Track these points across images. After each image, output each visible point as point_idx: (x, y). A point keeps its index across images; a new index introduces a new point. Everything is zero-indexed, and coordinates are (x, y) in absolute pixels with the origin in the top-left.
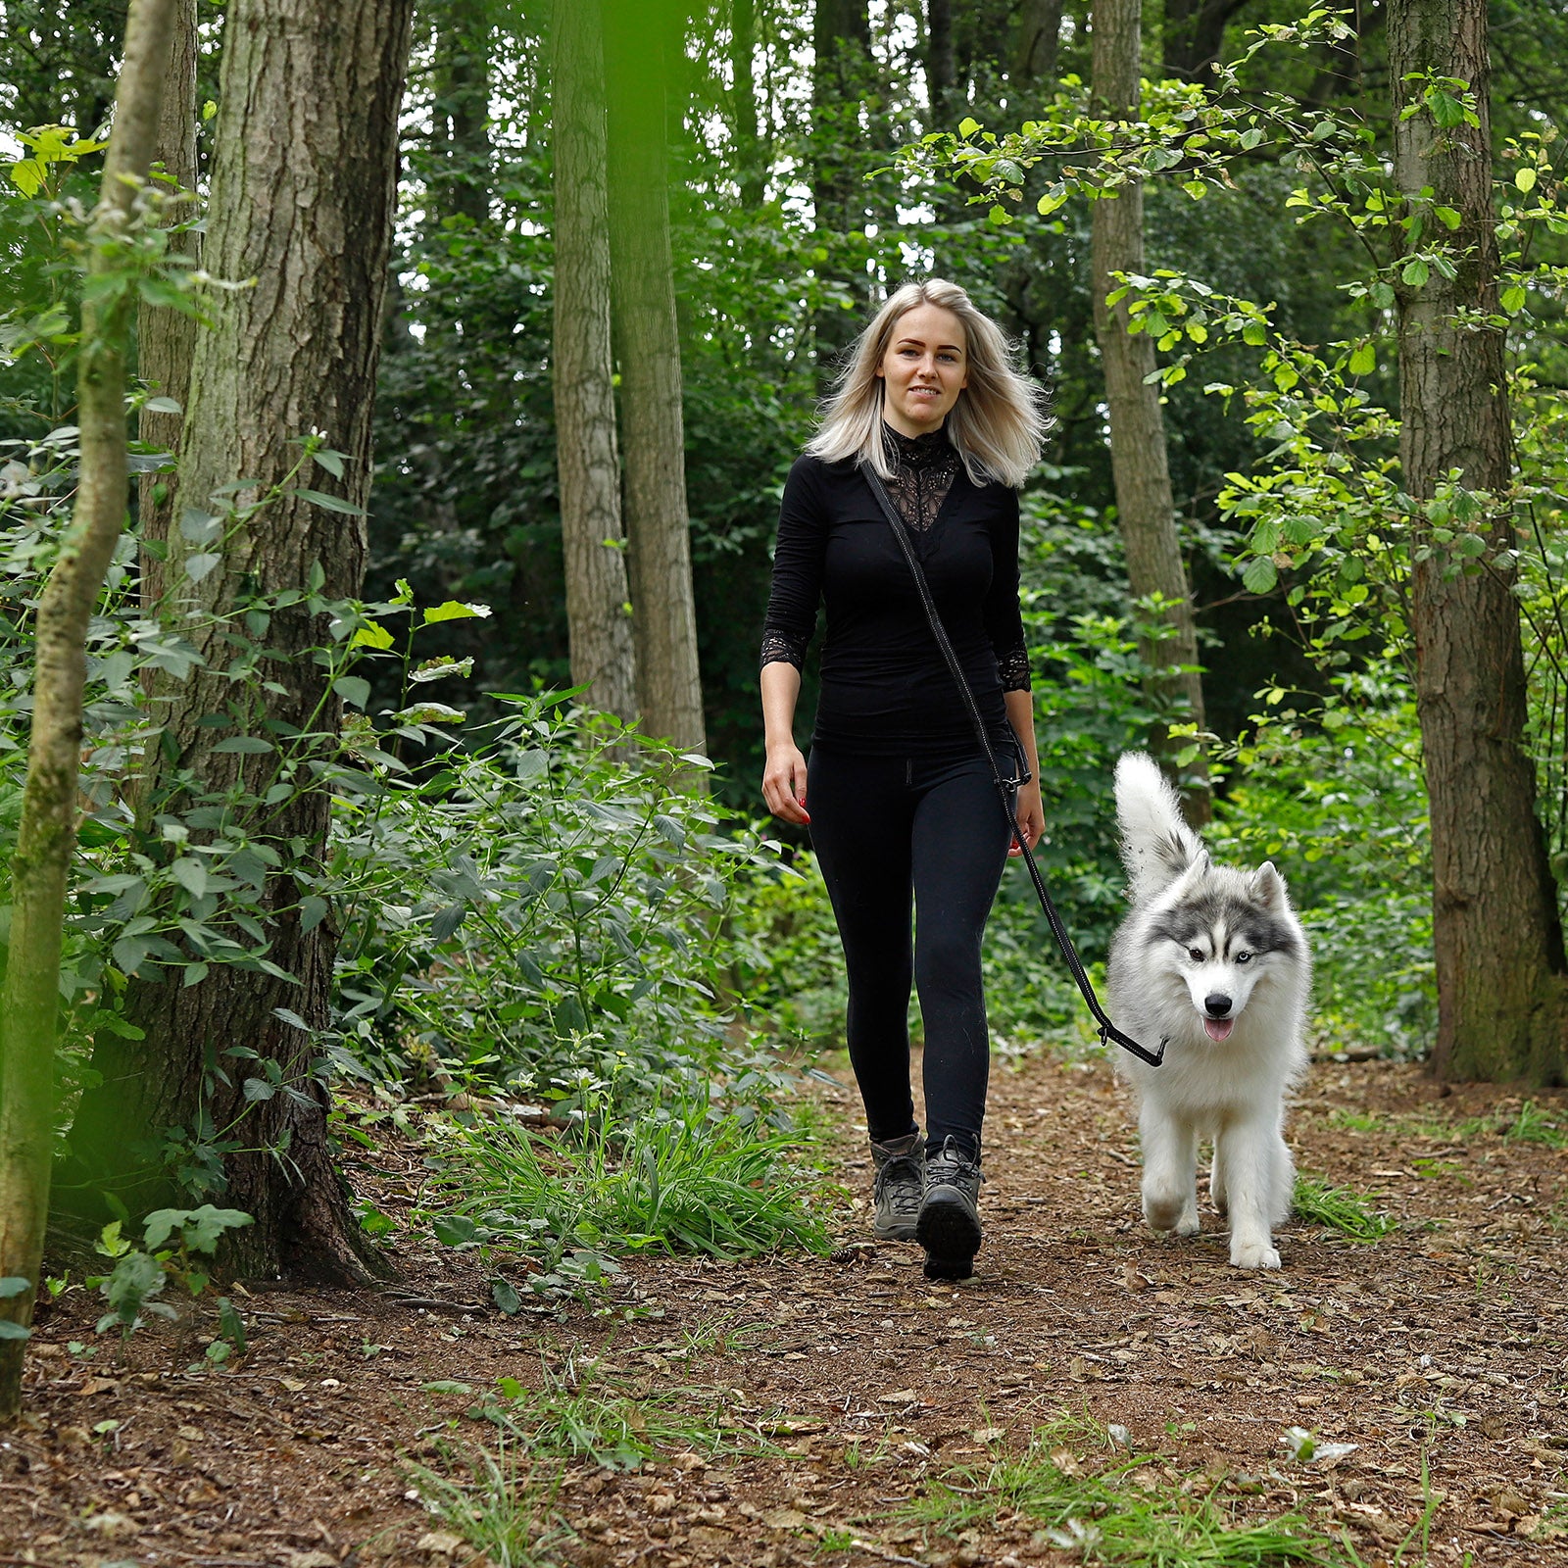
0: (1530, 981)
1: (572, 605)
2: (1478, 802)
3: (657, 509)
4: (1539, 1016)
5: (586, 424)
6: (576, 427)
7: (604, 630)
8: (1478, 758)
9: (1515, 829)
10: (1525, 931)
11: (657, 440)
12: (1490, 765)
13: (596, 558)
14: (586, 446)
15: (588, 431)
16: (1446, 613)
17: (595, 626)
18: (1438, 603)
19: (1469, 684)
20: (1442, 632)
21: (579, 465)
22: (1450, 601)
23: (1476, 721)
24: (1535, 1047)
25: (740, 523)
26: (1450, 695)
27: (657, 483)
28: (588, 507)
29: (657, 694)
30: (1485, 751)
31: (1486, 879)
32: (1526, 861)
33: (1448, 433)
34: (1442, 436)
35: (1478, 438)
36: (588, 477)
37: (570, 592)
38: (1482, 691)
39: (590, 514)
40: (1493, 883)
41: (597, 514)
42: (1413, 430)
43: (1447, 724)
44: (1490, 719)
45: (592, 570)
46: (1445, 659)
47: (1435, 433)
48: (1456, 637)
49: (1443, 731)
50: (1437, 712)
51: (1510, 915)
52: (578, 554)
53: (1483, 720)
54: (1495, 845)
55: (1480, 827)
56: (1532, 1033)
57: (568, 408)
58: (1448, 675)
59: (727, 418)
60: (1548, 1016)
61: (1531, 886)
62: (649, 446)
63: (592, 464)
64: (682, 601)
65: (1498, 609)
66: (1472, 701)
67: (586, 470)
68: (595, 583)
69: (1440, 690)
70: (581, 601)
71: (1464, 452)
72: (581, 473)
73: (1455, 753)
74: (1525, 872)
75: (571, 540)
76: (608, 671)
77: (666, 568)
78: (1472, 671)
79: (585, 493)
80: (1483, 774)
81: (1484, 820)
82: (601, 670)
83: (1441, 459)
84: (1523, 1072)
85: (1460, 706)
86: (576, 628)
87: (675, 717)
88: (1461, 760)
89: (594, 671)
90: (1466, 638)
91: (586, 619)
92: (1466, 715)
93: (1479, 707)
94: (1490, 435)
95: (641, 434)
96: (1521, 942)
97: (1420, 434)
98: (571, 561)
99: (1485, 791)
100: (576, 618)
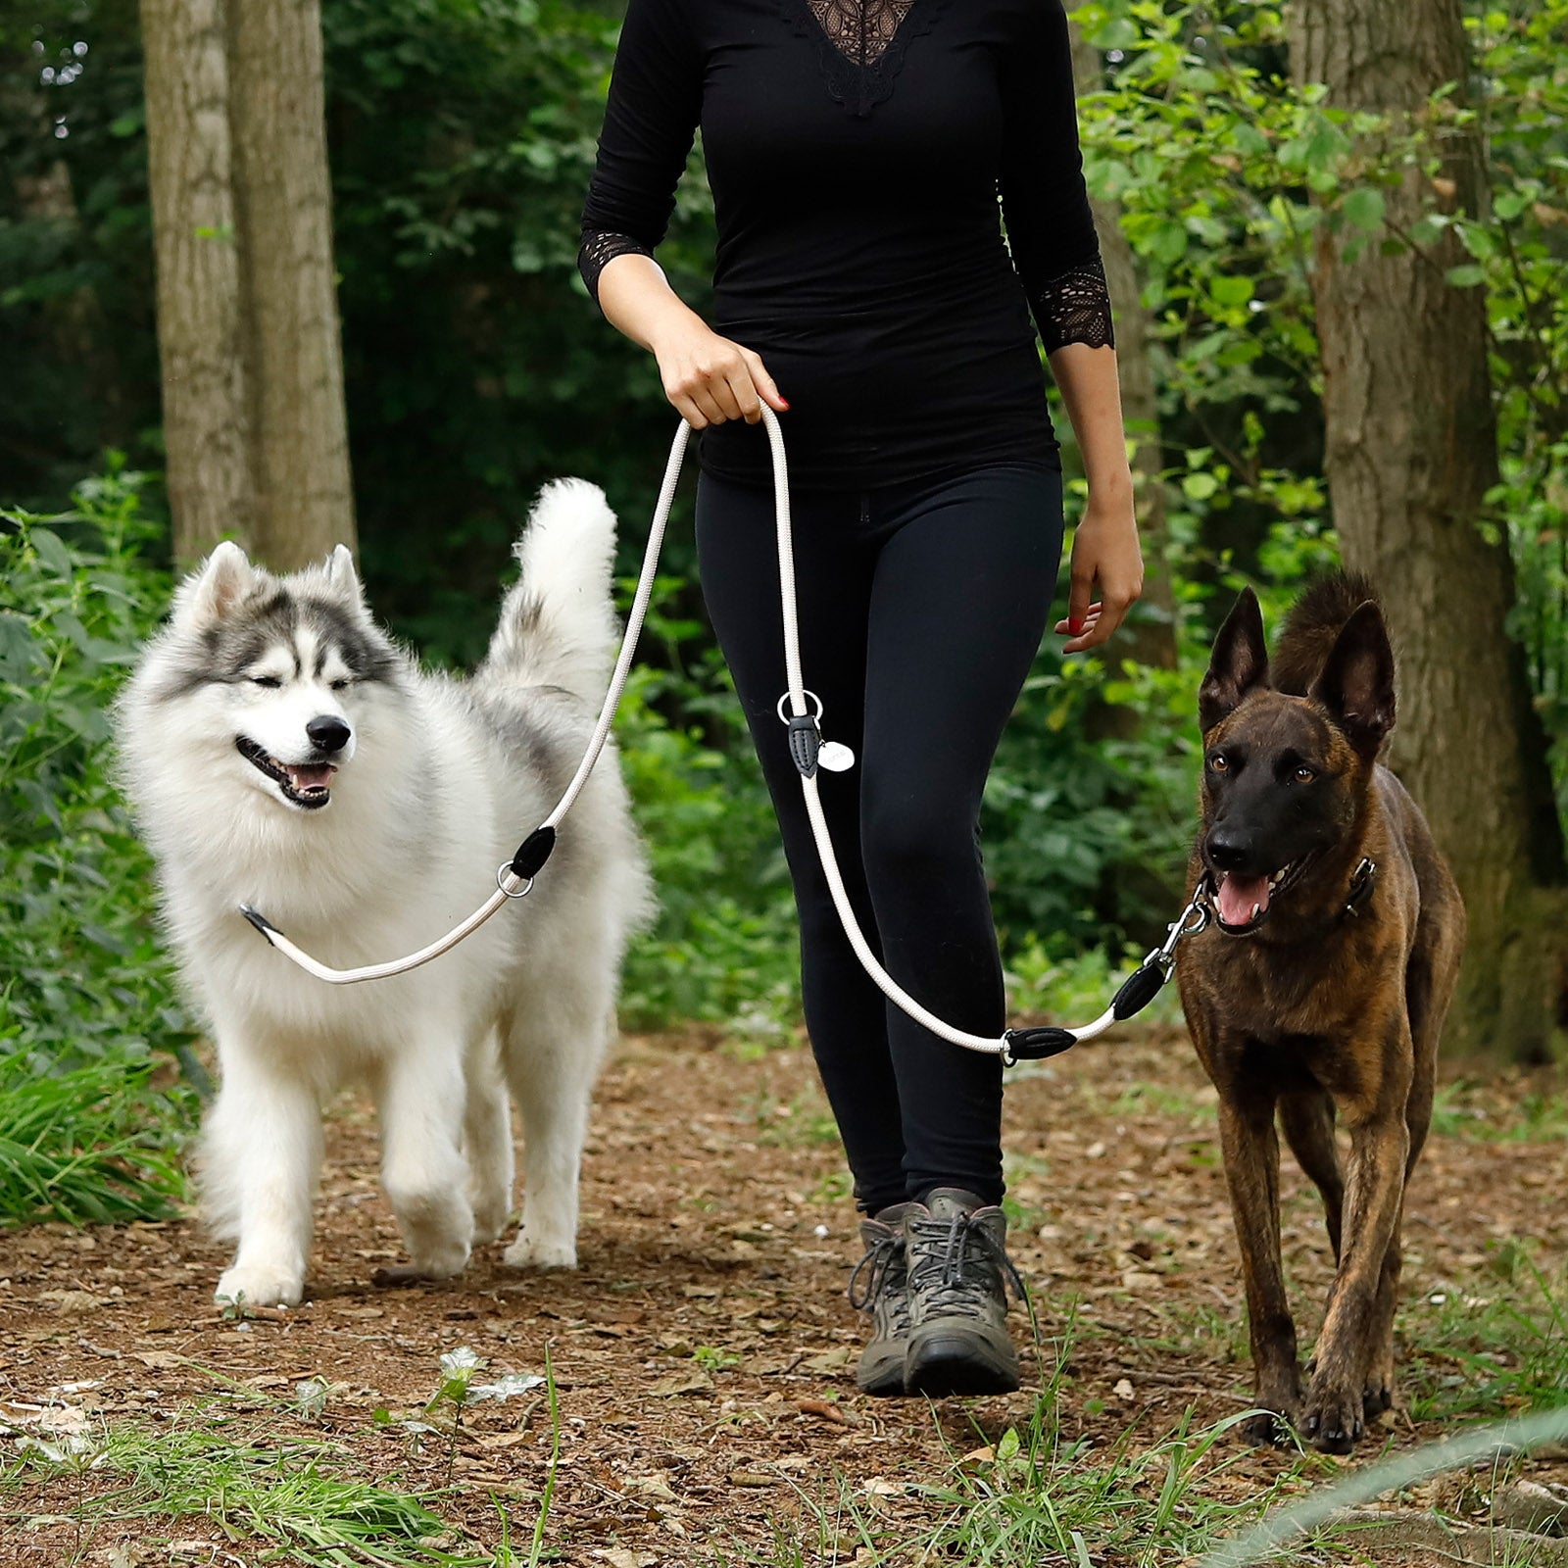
0: (1501, 896)
1: (168, 332)
2: (1417, 614)
3: (279, 175)
4: (1514, 951)
5: (190, 41)
6: (174, 45)
7: (217, 371)
8: (1414, 545)
9: (1476, 655)
10: (1492, 818)
11: (278, 65)
12: (1435, 556)
13: (206, 257)
14: (189, 75)
15: (195, 51)
16: (1364, 316)
17: (202, 367)
18: (1351, 300)
19: (1400, 427)
20: (1357, 346)
21: (179, 107)
22: (1369, 295)
23: (1411, 485)
24: (1508, 1001)
25: (472, 202)
26: (1372, 445)
27: (278, 133)
28: (192, 174)
29: (278, 472)
30: (1427, 532)
31: (1429, 736)
32: (1495, 707)
33: (1361, 35)
34: (1351, 39)
35: (1408, 40)
36: (192, 128)
37: (165, 313)
38: (1421, 437)
39: (195, 186)
40: (1441, 742)
41: (207, 185)
42: (1309, 28)
43: (1368, 491)
44: (1433, 482)
45: (199, 277)
46: (1363, 387)
47: (1341, 32)
48: (1379, 353)
49: (1361, 502)
50: (1352, 471)
51: (1469, 793)
52: (175, 250)
53: (1423, 484)
54: (1444, 681)
55: (1420, 653)
56: (1504, 979)
57: (161, 15)
58: (1368, 412)
59: (458, 28)
60: (1527, 952)
61: (1505, 745)
62: (265, 74)
63: (200, 105)
64: (317, 322)
65: (1445, 308)
66: (1405, 453)
67: (190, 114)
68: (202, 297)
69: (1354, 436)
70: (181, 327)
71: (1387, 62)
72: (183, 122)
73: (1380, 536)
74: (1493, 725)
75: (166, 227)
76: (223, 438)
77: (292, 268)
78: (1404, 406)
79: (187, 151)
80: (1423, 570)
81: (1426, 643)
82: (212, 437)
83: (1351, 74)
84: (1487, 1040)
85: (1387, 462)
86: (174, 368)
87: (305, 508)
88: (1389, 547)
89: (200, 438)
90: (1396, 355)
91: (188, 355)
92: (1396, 477)
93: (1416, 463)
94: (1429, 36)
95: (254, 55)
96: (1486, 834)
97: (1319, 35)
98: (165, 261)
99: (1428, 596)
100: (172, 353)
